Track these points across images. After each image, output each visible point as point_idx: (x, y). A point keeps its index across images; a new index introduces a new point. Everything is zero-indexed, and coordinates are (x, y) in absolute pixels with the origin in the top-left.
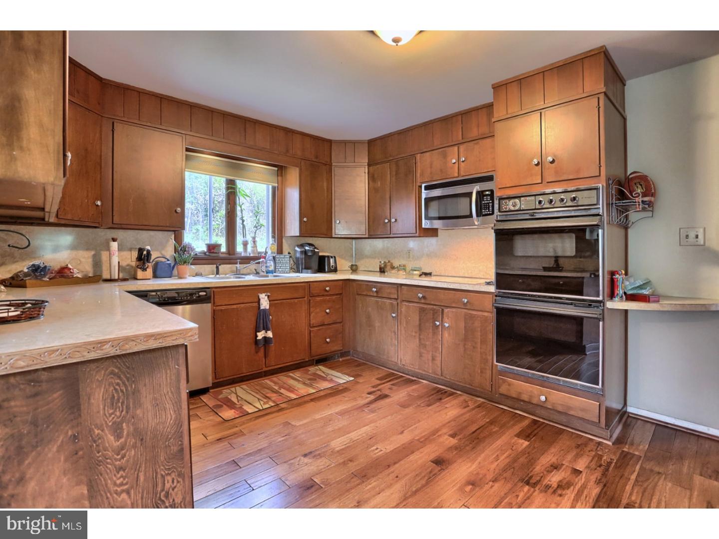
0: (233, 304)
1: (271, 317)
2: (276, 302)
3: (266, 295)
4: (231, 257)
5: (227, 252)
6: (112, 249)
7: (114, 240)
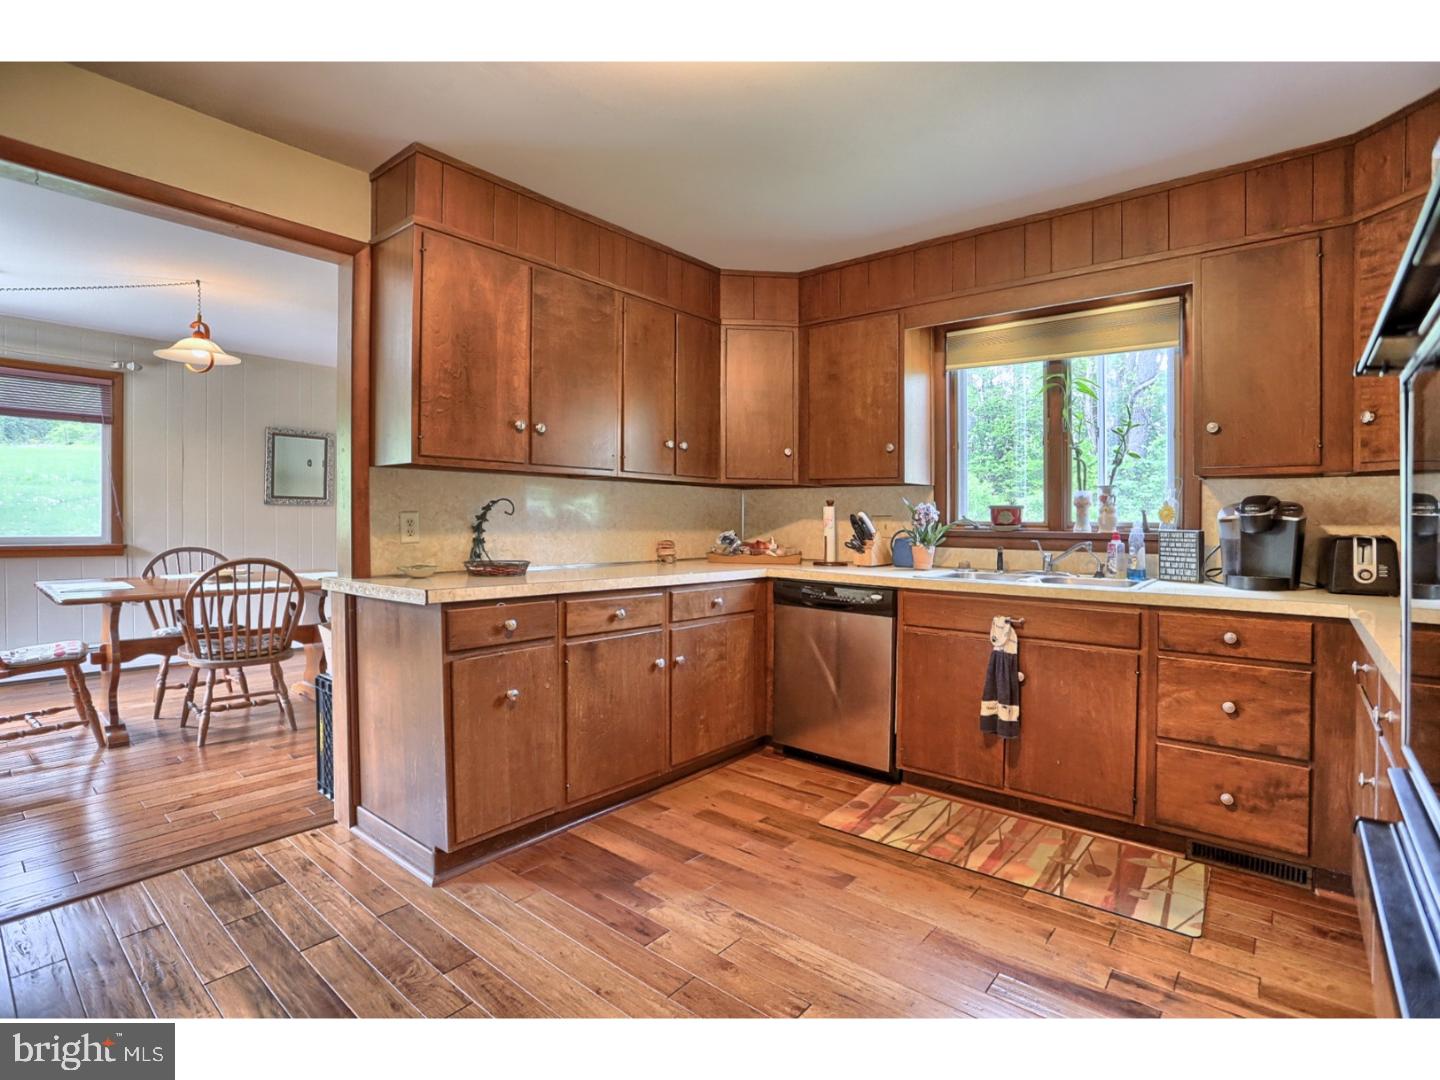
0: (942, 629)
1: (1021, 675)
2: (1045, 643)
3: (1007, 622)
4: (1057, 535)
5: (1046, 524)
6: (825, 516)
7: (830, 504)
